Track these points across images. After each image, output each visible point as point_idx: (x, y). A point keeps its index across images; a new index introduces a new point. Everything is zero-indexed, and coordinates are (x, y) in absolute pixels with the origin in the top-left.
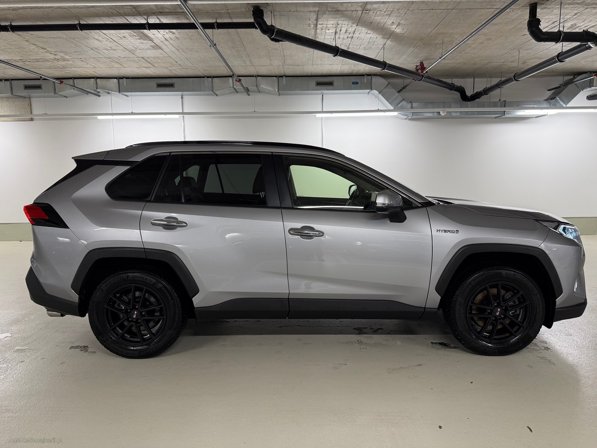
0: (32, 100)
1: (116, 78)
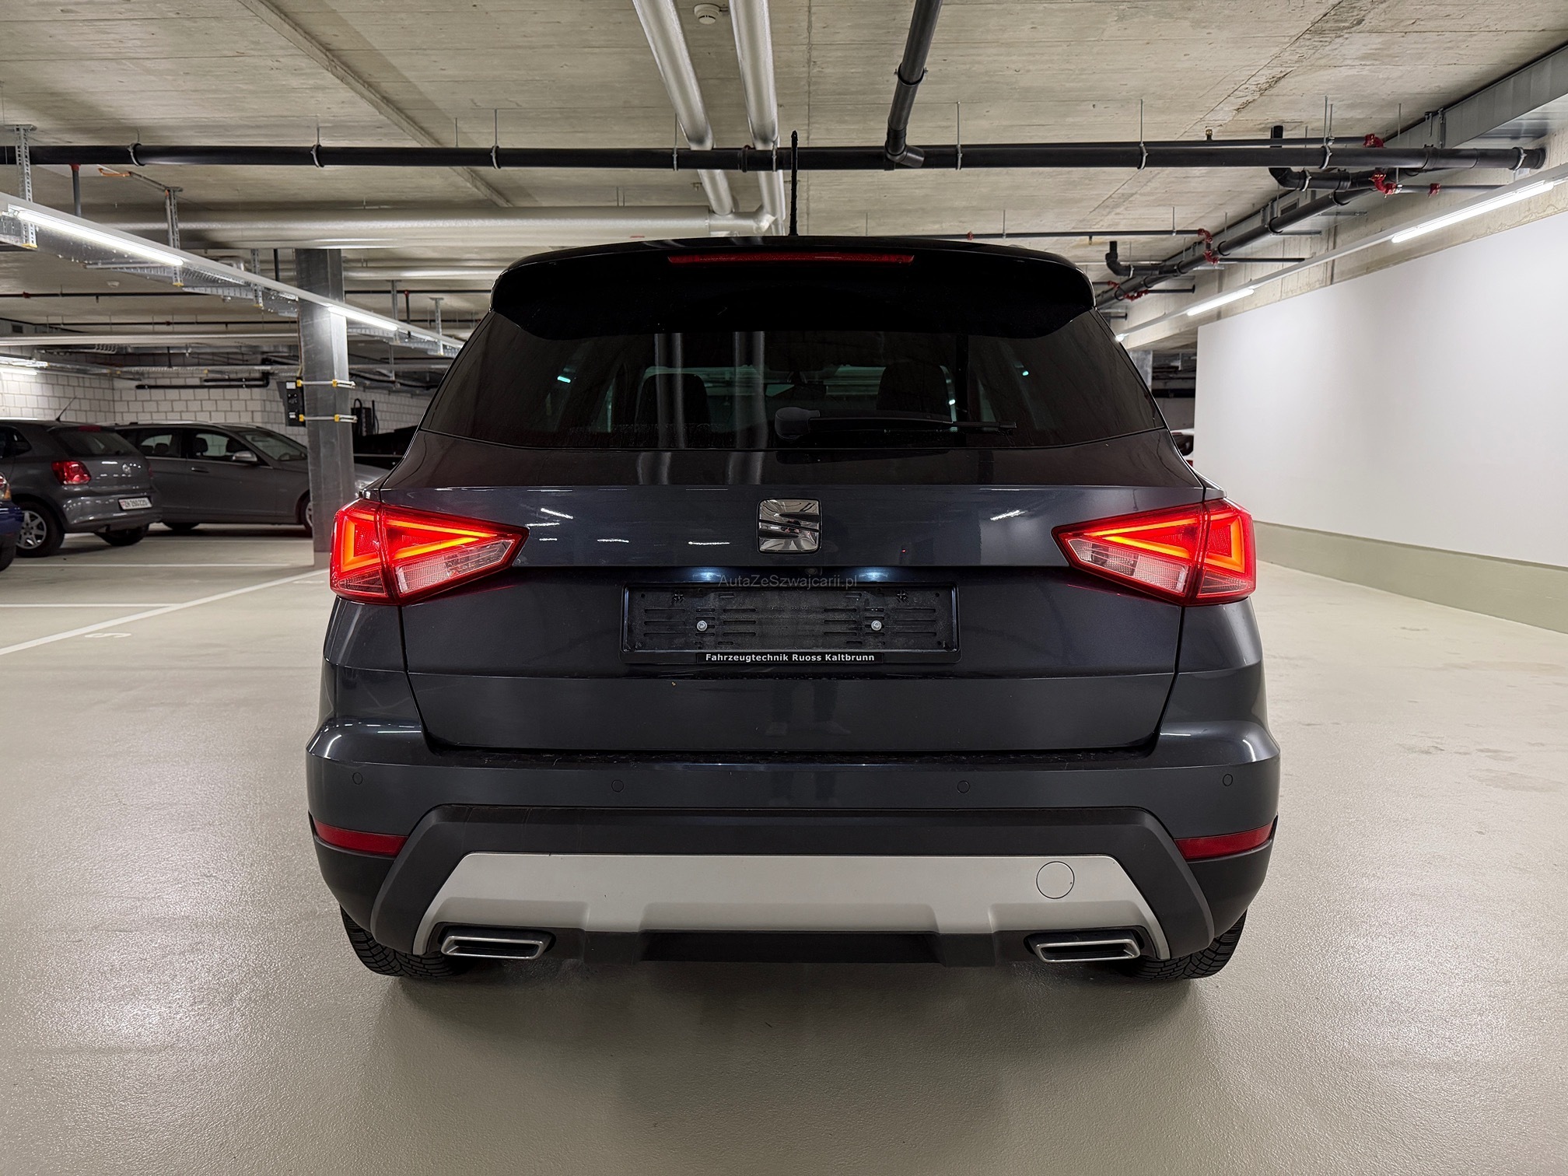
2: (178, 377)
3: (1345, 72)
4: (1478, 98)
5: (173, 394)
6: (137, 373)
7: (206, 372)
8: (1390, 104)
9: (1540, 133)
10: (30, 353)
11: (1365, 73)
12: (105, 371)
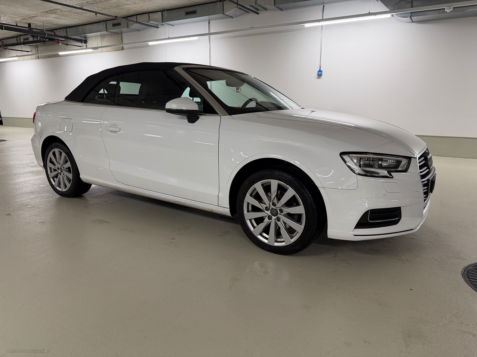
0: (123, 34)
1: (160, 11)
3: (49, 18)
4: (74, 28)
8: (55, 25)
9: (85, 37)
11: (53, 19)
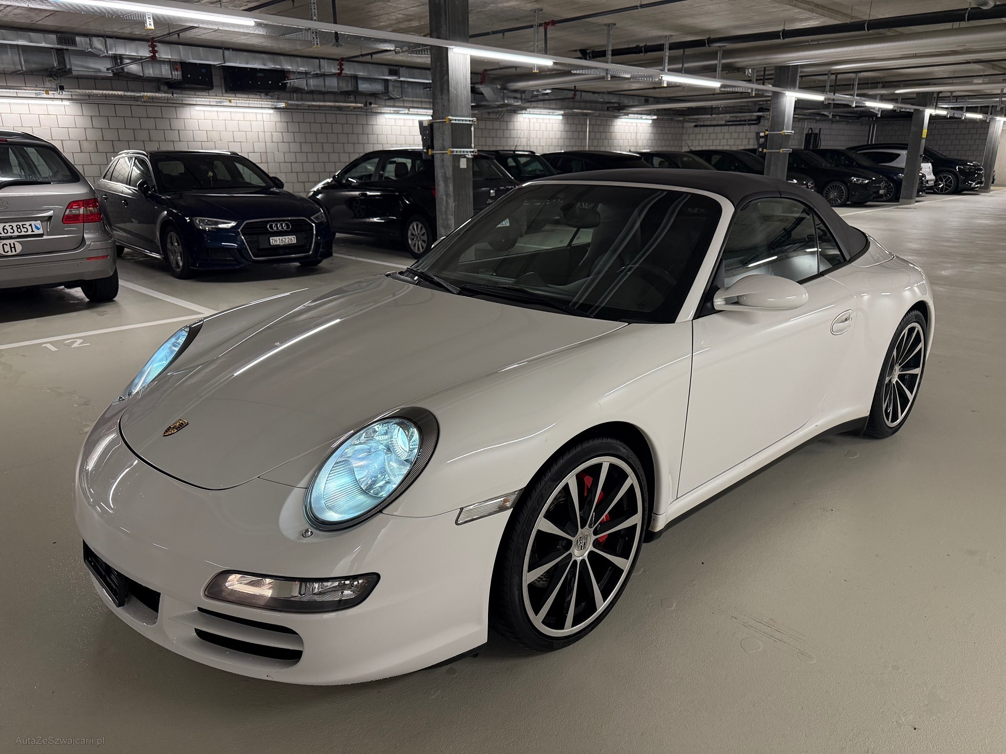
2: (715, 120)
5: (711, 129)
6: (696, 119)
7: (728, 117)
10: (649, 113)
12: (681, 119)
